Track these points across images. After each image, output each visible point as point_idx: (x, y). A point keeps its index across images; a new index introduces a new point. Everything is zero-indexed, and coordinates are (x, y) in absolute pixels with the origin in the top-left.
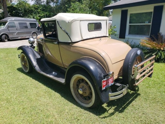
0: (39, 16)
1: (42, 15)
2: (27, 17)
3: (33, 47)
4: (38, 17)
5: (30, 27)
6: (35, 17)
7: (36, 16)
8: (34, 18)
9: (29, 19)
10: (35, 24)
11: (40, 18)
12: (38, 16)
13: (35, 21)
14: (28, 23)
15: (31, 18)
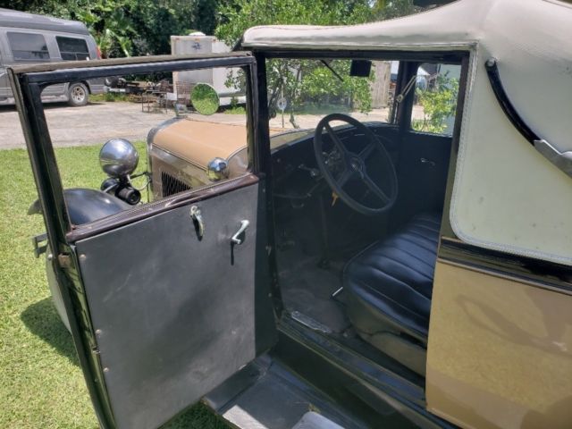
0: (97, 12)
1: (109, 9)
2: (42, 12)
3: (126, 192)
4: (92, 15)
5: (60, 57)
6: (77, 15)
7: (82, 10)
8: (73, 17)
9: (52, 19)
10: (83, 43)
11: (99, 18)
12: (92, 11)
13: (80, 32)
14: (50, 38)
15: (59, 15)
